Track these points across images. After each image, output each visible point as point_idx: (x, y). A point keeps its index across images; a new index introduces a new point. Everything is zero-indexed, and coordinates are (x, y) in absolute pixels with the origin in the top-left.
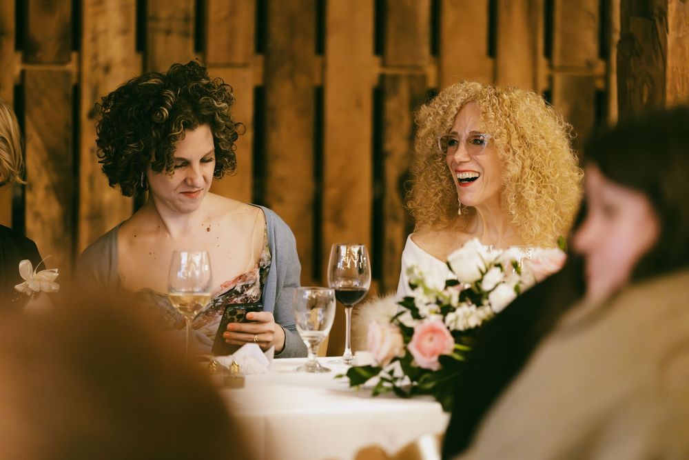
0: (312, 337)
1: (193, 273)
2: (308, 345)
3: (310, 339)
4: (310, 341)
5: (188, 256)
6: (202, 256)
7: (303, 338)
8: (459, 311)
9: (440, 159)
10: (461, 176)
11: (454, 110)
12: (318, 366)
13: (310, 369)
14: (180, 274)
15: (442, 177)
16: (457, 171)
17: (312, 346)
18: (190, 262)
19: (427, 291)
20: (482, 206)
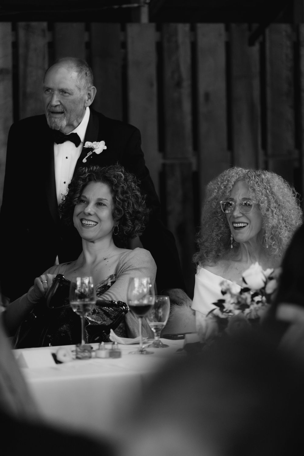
0: (157, 326)
1: (85, 290)
2: (154, 331)
3: (155, 327)
4: (155, 329)
5: (81, 280)
6: (89, 279)
7: (151, 327)
8: (252, 307)
9: (220, 215)
10: (236, 225)
11: (230, 185)
12: (161, 344)
13: (156, 345)
14: (76, 291)
15: (222, 225)
16: (233, 223)
17: (157, 332)
18: (82, 283)
19: (232, 295)
20: (247, 242)
